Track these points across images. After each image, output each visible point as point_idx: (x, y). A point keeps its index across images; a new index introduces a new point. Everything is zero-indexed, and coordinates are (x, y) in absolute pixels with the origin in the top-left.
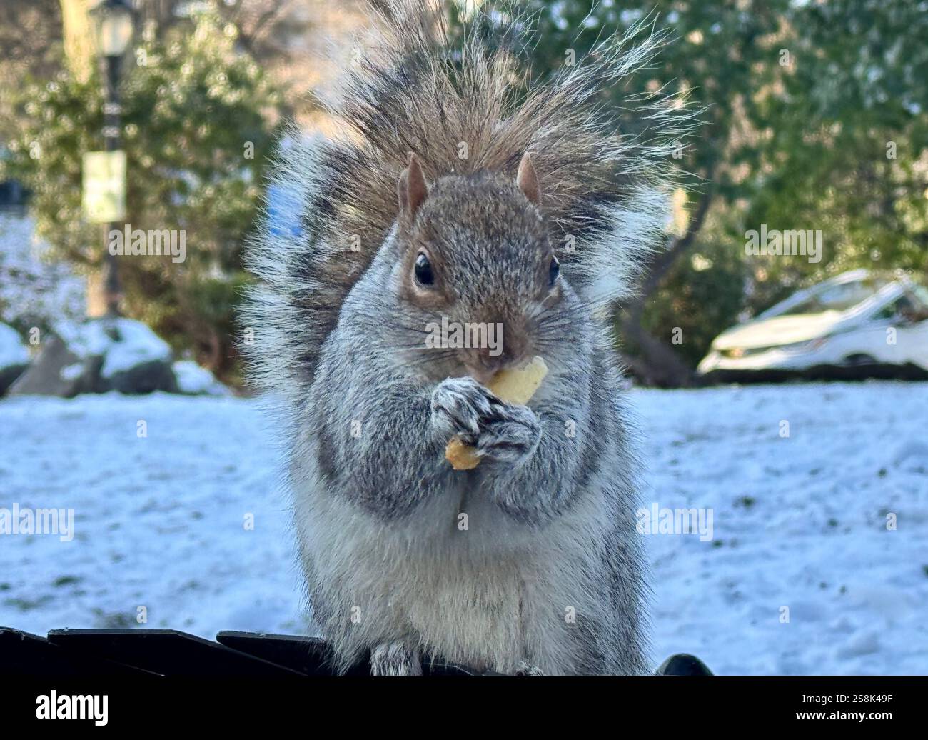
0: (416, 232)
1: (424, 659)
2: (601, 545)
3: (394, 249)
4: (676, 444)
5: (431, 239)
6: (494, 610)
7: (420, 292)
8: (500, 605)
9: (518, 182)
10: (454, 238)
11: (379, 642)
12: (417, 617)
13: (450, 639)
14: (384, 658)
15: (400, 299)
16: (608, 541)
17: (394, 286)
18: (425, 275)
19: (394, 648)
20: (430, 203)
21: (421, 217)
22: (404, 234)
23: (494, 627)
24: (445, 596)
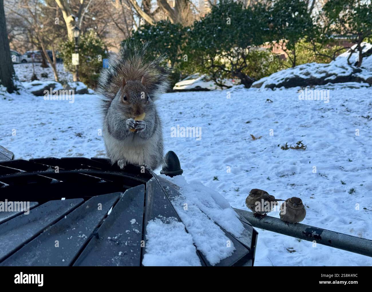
0: (124, 91)
1: (127, 163)
2: (157, 143)
3: (120, 93)
4: (169, 103)
5: (126, 92)
6: (139, 154)
7: (124, 101)
8: (140, 153)
9: (141, 82)
10: (131, 93)
11: (119, 160)
12: (125, 156)
13: (131, 159)
14: (120, 162)
15: (121, 102)
16: (158, 142)
17: (120, 100)
18: (125, 99)
19: (121, 161)
20: (126, 85)
21: (125, 88)
22: (121, 91)
23: (139, 157)
24: (130, 152)
